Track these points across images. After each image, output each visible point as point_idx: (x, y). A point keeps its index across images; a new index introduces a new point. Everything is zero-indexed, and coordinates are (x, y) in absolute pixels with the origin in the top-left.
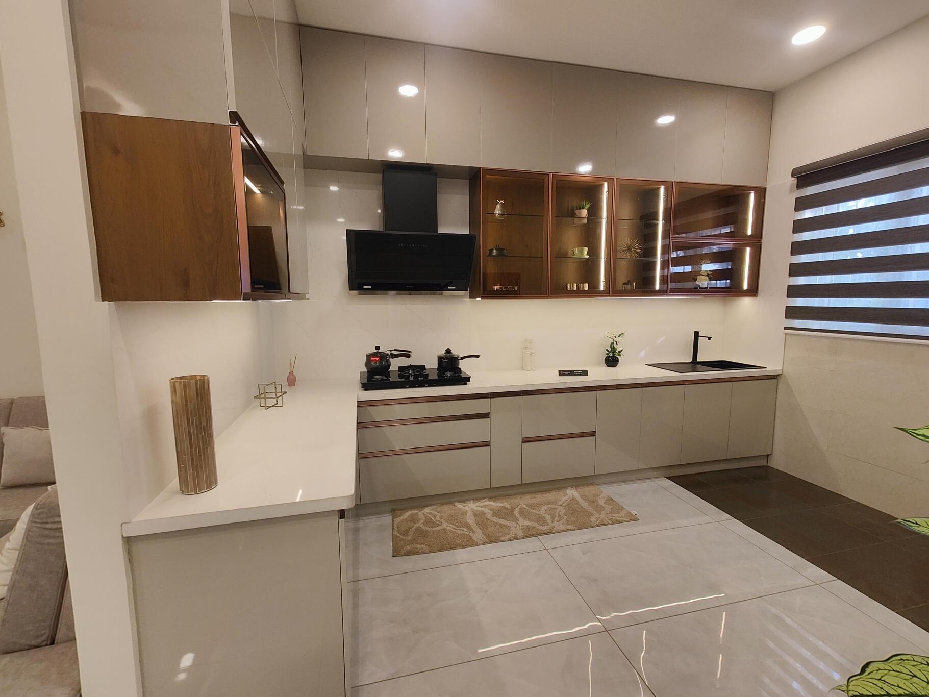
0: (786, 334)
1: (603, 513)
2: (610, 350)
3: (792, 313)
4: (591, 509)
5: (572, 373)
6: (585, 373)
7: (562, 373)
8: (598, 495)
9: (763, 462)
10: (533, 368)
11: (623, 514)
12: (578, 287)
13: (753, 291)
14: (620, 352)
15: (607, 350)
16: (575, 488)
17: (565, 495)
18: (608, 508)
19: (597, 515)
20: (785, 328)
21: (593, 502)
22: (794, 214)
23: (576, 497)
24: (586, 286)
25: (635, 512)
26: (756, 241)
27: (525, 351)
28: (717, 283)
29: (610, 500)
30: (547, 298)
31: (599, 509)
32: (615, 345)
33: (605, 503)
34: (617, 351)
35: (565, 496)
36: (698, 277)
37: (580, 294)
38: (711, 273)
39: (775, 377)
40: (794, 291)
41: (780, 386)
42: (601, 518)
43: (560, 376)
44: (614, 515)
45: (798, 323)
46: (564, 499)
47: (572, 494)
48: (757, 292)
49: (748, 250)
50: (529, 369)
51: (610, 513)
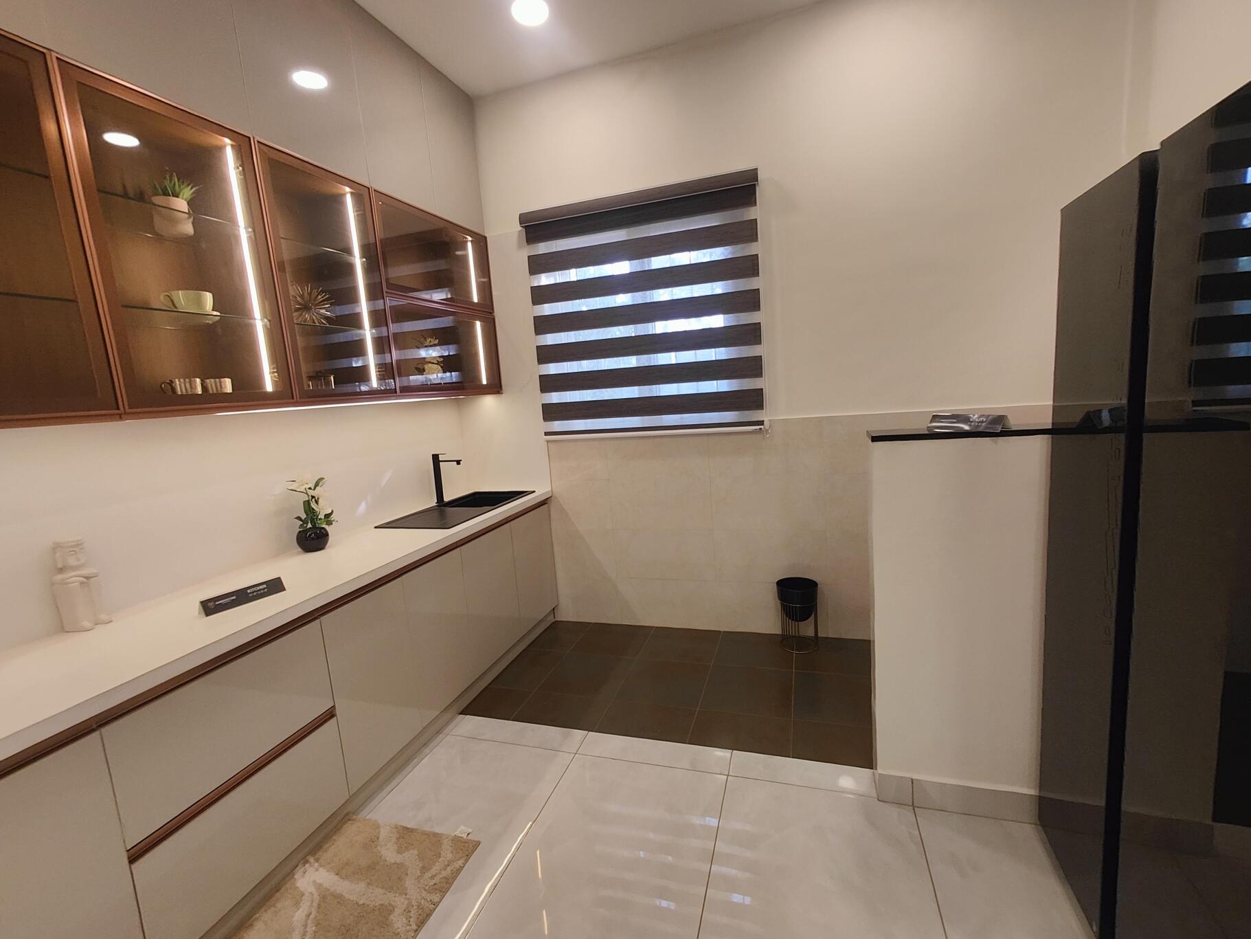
0: (548, 441)
1: (409, 883)
2: (304, 516)
3: (551, 412)
4: (377, 896)
5: (242, 597)
6: (275, 586)
7: (211, 607)
8: (374, 840)
9: (551, 619)
10: (103, 617)
11: (447, 853)
12: (204, 388)
13: (495, 387)
14: (327, 516)
15: (299, 518)
16: (312, 859)
17: (298, 899)
18: (410, 858)
19: (400, 902)
20: (547, 434)
21: (371, 867)
22: (529, 278)
23: (326, 885)
24: (228, 385)
25: (462, 827)
26: (486, 311)
27: (60, 577)
28: (451, 375)
29: (405, 835)
30: (121, 417)
31: (393, 878)
32: (313, 505)
33: (400, 851)
34: (321, 516)
35: (297, 904)
36: (426, 367)
37: (209, 402)
38: (442, 359)
39: (544, 503)
40: (549, 384)
41: (552, 513)
42: (414, 903)
43: (207, 615)
44: (433, 871)
45: (558, 425)
46: (299, 915)
47: (314, 882)
48: (501, 387)
49: (478, 324)
50: (87, 624)
51: (424, 869)
